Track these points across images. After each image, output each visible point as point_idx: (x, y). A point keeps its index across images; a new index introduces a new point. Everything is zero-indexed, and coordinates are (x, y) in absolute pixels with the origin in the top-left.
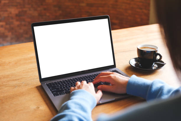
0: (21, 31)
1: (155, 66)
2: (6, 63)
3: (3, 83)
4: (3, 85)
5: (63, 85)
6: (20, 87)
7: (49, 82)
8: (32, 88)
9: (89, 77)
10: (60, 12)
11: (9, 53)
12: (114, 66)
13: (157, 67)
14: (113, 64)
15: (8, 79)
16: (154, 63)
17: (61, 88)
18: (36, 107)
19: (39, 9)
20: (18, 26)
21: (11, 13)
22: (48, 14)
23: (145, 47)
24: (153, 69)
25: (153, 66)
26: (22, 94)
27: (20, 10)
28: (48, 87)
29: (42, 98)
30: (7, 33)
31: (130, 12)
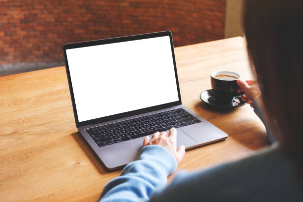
0: (30, 45)
1: (236, 101)
2: (23, 100)
3: (23, 130)
4: (24, 132)
5: (110, 131)
6: (49, 135)
7: (89, 127)
8: (66, 136)
9: (145, 119)
10: (90, 16)
11: (24, 85)
12: (179, 103)
13: (239, 102)
14: (177, 100)
15: (30, 124)
16: (234, 97)
17: (108, 135)
18: (75, 162)
19: (55, 11)
20: (24, 37)
21: (12, 18)
22: (70, 19)
23: (221, 74)
24: (234, 105)
25: (234, 101)
26: (53, 145)
27: (27, 13)
28: (90, 135)
29: (82, 150)
30: (7, 49)
31: (195, 15)
